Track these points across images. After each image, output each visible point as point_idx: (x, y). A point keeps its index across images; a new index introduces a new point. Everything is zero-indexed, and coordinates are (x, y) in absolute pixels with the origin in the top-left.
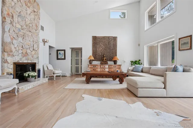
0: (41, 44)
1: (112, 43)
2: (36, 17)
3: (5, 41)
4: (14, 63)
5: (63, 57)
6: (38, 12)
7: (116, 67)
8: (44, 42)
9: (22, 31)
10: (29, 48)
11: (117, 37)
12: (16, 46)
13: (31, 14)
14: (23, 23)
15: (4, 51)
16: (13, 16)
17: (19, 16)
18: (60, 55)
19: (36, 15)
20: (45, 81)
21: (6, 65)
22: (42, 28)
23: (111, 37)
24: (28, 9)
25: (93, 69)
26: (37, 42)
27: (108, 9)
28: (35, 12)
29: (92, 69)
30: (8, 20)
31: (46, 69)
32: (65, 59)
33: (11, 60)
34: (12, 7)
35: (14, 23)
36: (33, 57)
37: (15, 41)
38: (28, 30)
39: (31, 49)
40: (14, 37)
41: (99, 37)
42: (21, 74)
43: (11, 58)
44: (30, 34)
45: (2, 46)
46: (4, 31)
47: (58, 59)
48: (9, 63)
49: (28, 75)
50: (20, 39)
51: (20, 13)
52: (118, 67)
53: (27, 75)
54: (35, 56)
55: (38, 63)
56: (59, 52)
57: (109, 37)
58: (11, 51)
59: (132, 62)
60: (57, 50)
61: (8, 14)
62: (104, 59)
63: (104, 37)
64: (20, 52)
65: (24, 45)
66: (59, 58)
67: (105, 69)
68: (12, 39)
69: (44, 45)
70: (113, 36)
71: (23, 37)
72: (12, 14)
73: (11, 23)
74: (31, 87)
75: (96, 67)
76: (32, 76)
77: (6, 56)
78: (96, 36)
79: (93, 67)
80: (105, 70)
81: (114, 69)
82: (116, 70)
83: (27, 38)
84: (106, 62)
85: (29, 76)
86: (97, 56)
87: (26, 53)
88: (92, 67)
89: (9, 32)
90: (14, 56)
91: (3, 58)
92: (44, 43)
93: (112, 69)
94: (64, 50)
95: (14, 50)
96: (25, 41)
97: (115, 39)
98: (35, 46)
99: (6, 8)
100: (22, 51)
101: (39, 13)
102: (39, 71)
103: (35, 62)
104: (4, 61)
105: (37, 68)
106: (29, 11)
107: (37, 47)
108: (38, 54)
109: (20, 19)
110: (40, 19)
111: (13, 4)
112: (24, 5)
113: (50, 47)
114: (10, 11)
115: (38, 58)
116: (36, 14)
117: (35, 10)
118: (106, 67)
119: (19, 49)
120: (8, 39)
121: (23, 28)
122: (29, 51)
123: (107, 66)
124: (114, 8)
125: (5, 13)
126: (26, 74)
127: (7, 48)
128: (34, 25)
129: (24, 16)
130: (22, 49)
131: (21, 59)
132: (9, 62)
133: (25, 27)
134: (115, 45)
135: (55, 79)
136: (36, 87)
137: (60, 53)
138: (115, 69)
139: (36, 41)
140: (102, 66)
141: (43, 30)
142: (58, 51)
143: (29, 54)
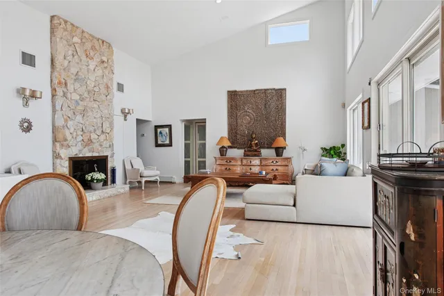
0: (118, 119)
1: (273, 104)
2: (106, 72)
3: (56, 125)
4: (70, 159)
5: (167, 142)
6: (110, 61)
7: (278, 164)
8: (125, 114)
9: (81, 103)
10: (95, 130)
11: (285, 89)
12: (72, 130)
13: (96, 70)
14: (82, 90)
15: (55, 140)
16: (66, 84)
17: (75, 80)
18: (162, 136)
19: (106, 68)
20: (122, 191)
21: (58, 161)
22: (120, 88)
23: (271, 90)
24: (90, 61)
25: (227, 167)
26: (110, 118)
27: (263, 23)
28: (103, 62)
29: (223, 168)
30: (60, 92)
31: (128, 167)
32: (171, 145)
33: (66, 154)
34: (64, 69)
35: (69, 94)
36: (101, 145)
37: (70, 123)
38: (92, 100)
39: (99, 132)
40: (70, 116)
41: (241, 92)
42: (81, 175)
43: (65, 151)
44: (95, 106)
45: (53, 132)
46: (54, 111)
47: (157, 145)
48: (62, 159)
49: (92, 177)
50: (79, 118)
51: (77, 74)
52: (284, 163)
53: (89, 179)
54: (106, 144)
55: (112, 156)
56: (159, 130)
57: (265, 90)
58: (66, 140)
59: (324, 149)
60: (155, 126)
61: (60, 83)
62: (254, 145)
63: (254, 91)
64: (80, 138)
65: (86, 127)
66: (159, 142)
67: (252, 167)
68: (66, 121)
69: (125, 120)
70: (277, 87)
71: (84, 113)
72: (66, 81)
73: (65, 95)
74: (94, 199)
75: (231, 164)
76: (98, 181)
77: (58, 149)
78: (236, 91)
79: (226, 163)
80: (251, 169)
81: (271, 168)
82: (277, 170)
83: (90, 114)
84: (256, 151)
85: (92, 180)
86: (238, 137)
87: (90, 140)
88: (224, 162)
89: (62, 109)
90: (69, 147)
91: (54, 152)
92: (125, 116)
93: (267, 167)
94: (170, 127)
95: (69, 137)
96: (87, 120)
97: (280, 94)
98: (106, 125)
99: (56, 74)
100: (82, 138)
101: (113, 61)
102: (113, 171)
103: (105, 154)
104: (56, 156)
105: (110, 165)
106: (92, 65)
107: (108, 126)
108: (111, 140)
109: (77, 85)
110: (115, 72)
111: (66, 63)
112: (84, 58)
113: (139, 122)
114: (63, 76)
115: (111, 146)
116: (106, 65)
117: (105, 59)
118: (253, 163)
119: (77, 135)
120: (60, 122)
121: (83, 98)
122: (94, 136)
123: (256, 161)
124: (277, 18)
125: (56, 81)
126: (88, 177)
127: (60, 136)
128: (102, 87)
129: (83, 76)
130: (81, 133)
131: (80, 151)
132: (63, 157)
133: (86, 95)
134: (281, 110)
135: (143, 188)
136: (104, 198)
137: (161, 133)
138: (275, 168)
139: (108, 116)
140: (245, 162)
141: (123, 91)
142: (157, 127)
143: (94, 141)
